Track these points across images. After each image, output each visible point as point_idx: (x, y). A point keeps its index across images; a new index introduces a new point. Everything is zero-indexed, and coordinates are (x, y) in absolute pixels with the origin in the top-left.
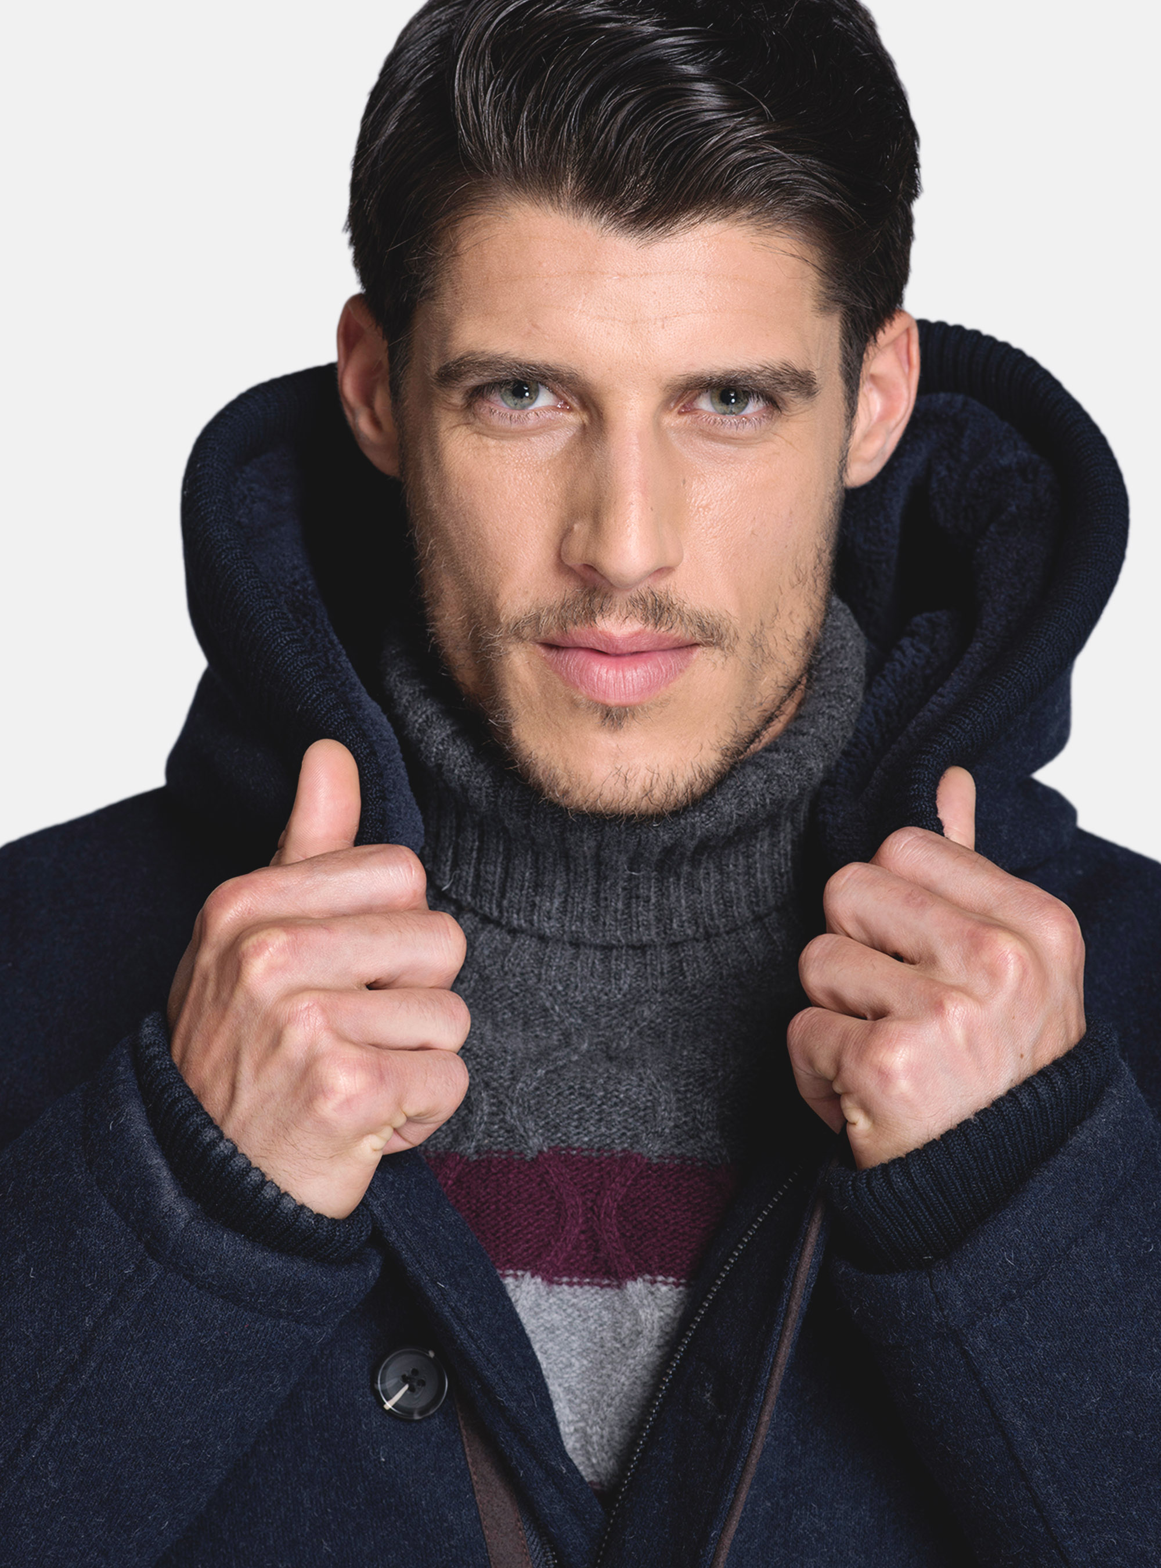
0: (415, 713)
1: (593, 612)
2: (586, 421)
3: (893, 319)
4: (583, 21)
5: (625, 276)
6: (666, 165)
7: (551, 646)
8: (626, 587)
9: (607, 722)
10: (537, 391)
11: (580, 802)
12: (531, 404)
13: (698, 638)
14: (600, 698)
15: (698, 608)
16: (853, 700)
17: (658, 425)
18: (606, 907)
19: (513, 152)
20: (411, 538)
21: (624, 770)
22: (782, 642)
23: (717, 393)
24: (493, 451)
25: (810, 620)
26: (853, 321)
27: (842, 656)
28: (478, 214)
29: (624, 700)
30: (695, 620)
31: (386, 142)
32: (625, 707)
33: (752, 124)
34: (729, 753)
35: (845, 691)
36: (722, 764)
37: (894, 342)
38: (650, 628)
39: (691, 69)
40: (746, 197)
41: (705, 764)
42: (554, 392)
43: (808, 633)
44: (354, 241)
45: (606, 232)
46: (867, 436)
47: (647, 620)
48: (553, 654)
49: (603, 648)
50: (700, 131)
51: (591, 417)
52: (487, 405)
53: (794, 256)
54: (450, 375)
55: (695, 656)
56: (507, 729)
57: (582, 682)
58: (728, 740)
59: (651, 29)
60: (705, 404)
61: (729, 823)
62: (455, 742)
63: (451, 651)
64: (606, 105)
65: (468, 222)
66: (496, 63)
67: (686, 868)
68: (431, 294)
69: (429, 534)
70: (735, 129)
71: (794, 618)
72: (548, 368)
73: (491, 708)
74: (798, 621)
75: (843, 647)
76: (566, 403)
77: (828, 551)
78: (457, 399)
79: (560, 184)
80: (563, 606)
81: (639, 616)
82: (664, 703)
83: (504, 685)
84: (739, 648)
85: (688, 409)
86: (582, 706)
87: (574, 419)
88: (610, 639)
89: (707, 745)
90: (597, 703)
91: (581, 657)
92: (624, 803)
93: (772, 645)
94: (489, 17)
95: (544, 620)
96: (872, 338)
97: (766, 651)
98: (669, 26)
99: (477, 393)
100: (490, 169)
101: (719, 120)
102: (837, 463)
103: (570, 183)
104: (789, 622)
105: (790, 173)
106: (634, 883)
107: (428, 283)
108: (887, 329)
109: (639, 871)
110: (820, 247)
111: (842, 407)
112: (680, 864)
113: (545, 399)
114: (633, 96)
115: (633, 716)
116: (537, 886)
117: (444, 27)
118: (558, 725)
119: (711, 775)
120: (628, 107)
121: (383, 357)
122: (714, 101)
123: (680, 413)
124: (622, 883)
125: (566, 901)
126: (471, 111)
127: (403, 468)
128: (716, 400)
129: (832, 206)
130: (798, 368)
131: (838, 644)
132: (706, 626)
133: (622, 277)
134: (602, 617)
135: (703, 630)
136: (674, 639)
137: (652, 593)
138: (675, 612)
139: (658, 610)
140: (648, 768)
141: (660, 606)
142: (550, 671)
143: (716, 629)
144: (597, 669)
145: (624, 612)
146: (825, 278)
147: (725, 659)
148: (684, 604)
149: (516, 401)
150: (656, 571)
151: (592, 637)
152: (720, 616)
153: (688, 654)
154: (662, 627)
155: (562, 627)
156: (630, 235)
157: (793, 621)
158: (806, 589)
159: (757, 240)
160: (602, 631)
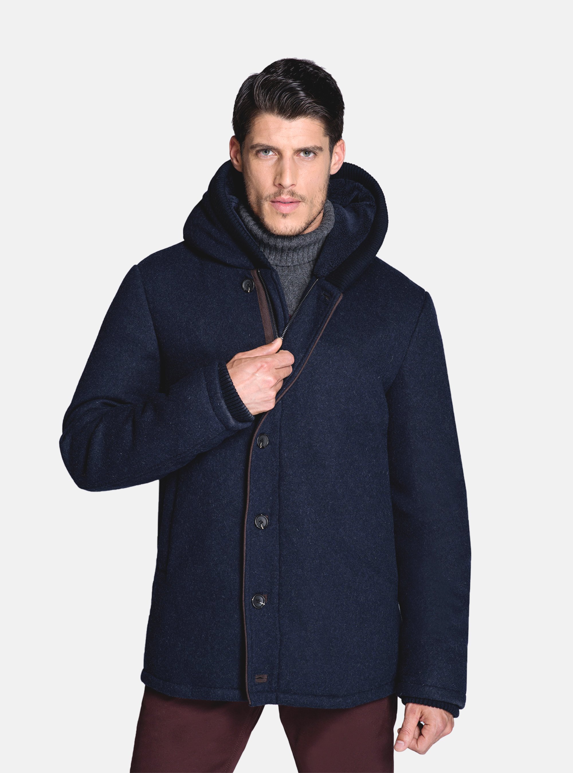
0: (246, 219)
1: (281, 194)
2: (279, 157)
3: (340, 140)
4: (279, 80)
6: (294, 107)
7: (273, 202)
8: (287, 188)
9: (283, 217)
10: (269, 152)
11: (278, 233)
12: (268, 154)
13: (300, 200)
14: (282, 212)
15: (300, 194)
16: (333, 220)
17: (293, 158)
18: (283, 258)
19: (266, 105)
20: (245, 182)
22: (317, 203)
23: (304, 152)
24: (261, 164)
25: (323, 199)
26: (331, 139)
27: (330, 212)
28: (259, 117)
29: (287, 212)
30: (300, 196)
31: (241, 104)
33: (310, 99)
34: (307, 224)
35: (331, 219)
37: (340, 145)
38: (291, 197)
39: (299, 89)
40: (309, 114)
41: (302, 226)
42: (273, 152)
43: (322, 201)
44: (233, 124)
45: (283, 120)
46: (335, 164)
47: (291, 195)
48: (273, 203)
49: (282, 202)
50: (300, 101)
51: (280, 156)
52: (260, 154)
53: (318, 125)
54: (253, 147)
55: (300, 204)
56: (263, 219)
57: (279, 209)
58: (307, 221)
59: (291, 81)
60: (302, 154)
61: (308, 243)
62: (254, 226)
63: (253, 204)
64: (283, 95)
65: (257, 118)
66: (262, 89)
67: (298, 250)
68: (249, 133)
69: (248, 181)
70: (307, 100)
72: (272, 147)
73: (260, 215)
74: (320, 199)
75: (330, 210)
76: (275, 154)
77: (326, 185)
78: (254, 152)
79: (274, 111)
80: (275, 193)
81: (289, 194)
82: (294, 213)
83: (263, 211)
84: (308, 203)
85: (298, 155)
86: (279, 214)
87: (276, 157)
88: (284, 200)
89: (303, 222)
90: (281, 213)
91: (278, 204)
92: (286, 233)
93: (315, 203)
94: (261, 80)
95: (271, 196)
96: (335, 144)
97: (314, 204)
98: (295, 81)
99: (258, 152)
100: (261, 109)
101: (304, 98)
102: (328, 168)
103: (276, 111)
104: (318, 199)
105: (318, 109)
106: (288, 253)
107: (249, 131)
108: (339, 142)
109: (289, 251)
110: (324, 124)
111: (329, 157)
112: (297, 250)
113: (271, 153)
114: (288, 94)
115: (288, 215)
116: (270, 253)
117: (251, 82)
118: (274, 218)
121: (239, 147)
122: (304, 95)
123: (297, 156)
124: (286, 253)
125: (275, 257)
126: (257, 98)
127: (243, 170)
128: (304, 154)
129: (326, 116)
130: (318, 146)
131: (329, 209)
132: (302, 198)
133: (286, 129)
134: (282, 195)
135: (301, 198)
136: (296, 200)
137: (292, 190)
138: (296, 195)
139: (293, 194)
140: (291, 226)
141: (293, 193)
142: (272, 207)
143: (304, 198)
144: (281, 206)
145: (286, 194)
146: (325, 130)
147: (306, 205)
148: (298, 193)
149: (266, 153)
150: (292, 185)
151: (281, 199)
152: (305, 196)
153: (299, 204)
154: (294, 198)
155: (275, 197)
156: (287, 120)
157: (319, 199)
158: (321, 192)
159: (311, 122)
160: (282, 198)
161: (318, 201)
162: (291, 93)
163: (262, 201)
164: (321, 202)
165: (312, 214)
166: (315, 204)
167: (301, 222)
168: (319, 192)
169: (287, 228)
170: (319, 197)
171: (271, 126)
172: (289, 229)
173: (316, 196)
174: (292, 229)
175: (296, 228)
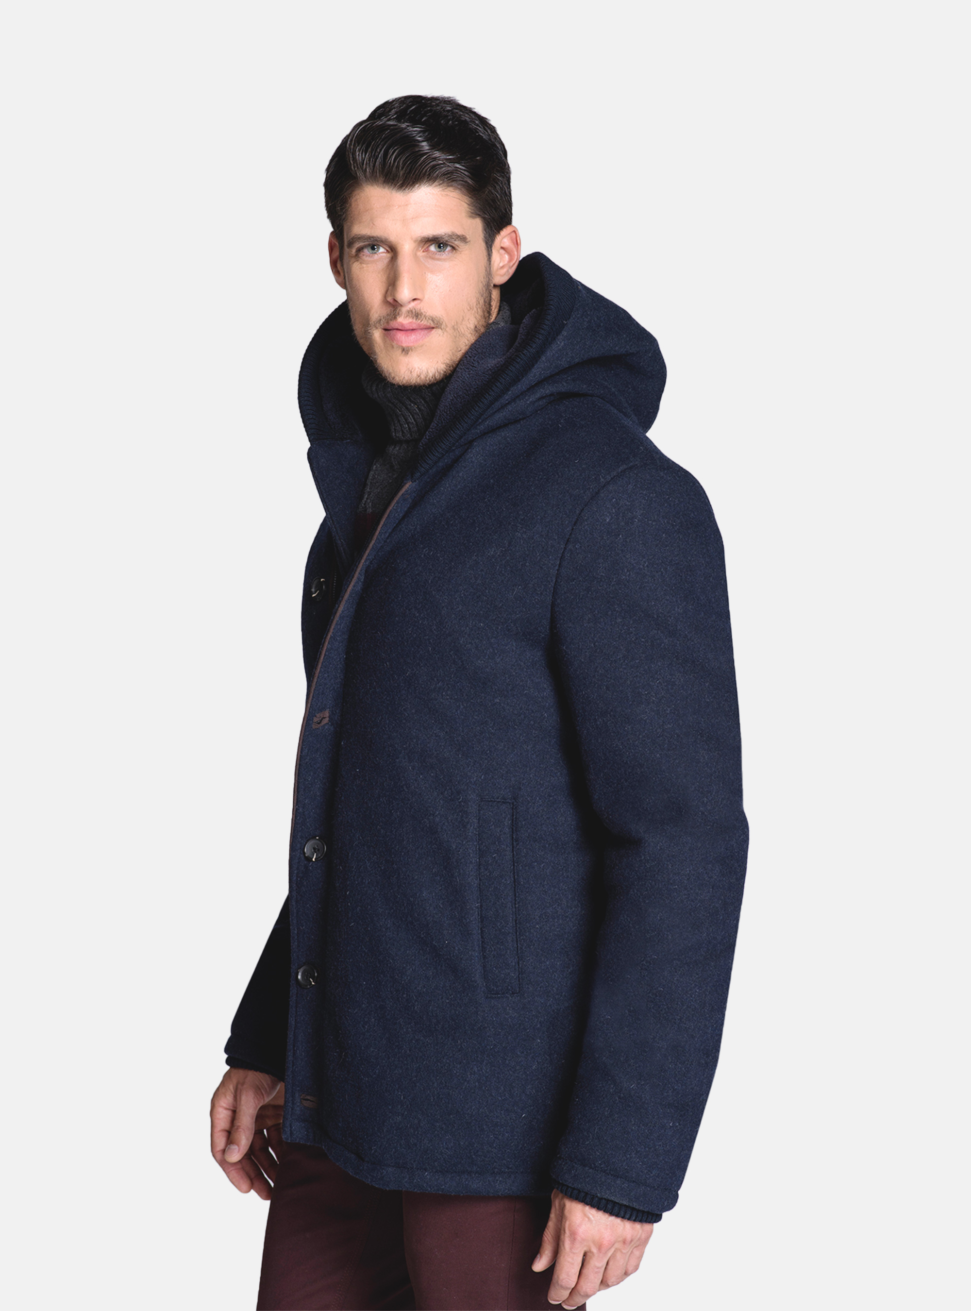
1: (396, 316)
2: (392, 255)
3: (507, 227)
4: (385, 126)
5: (400, 206)
6: (409, 168)
7: (385, 329)
8: (406, 305)
9: (404, 353)
10: (379, 248)
12: (376, 251)
13: (432, 325)
14: (400, 345)
15: (431, 315)
17: (415, 255)
19: (364, 170)
21: (410, 369)
22: (466, 329)
23: (437, 245)
24: (365, 269)
26: (486, 223)
29: (408, 345)
30: (431, 318)
32: (408, 347)
36: (446, 369)
37: (509, 235)
38: (415, 321)
39: (420, 138)
40: (436, 179)
41: (439, 368)
42: (383, 248)
43: (476, 327)
45: (393, 192)
46: (502, 267)
47: (413, 318)
48: (387, 332)
49: (400, 328)
50: (419, 157)
51: (394, 254)
52: (362, 253)
53: (456, 198)
55: (433, 332)
57: (395, 340)
58: (448, 361)
60: (433, 248)
64: (391, 151)
66: (359, 144)
68: (345, 220)
71: (470, 321)
76: (387, 250)
78: (354, 252)
80: (387, 315)
81: (411, 316)
82: (422, 346)
83: (374, 346)
84: (447, 329)
85: (424, 250)
86: (396, 348)
87: (388, 254)
88: (402, 325)
89: (440, 362)
90: (400, 347)
91: (394, 332)
92: (411, 380)
93: (462, 330)
95: (382, 320)
97: (460, 333)
98: (413, 126)
99: (361, 249)
102: (487, 274)
108: (504, 229)
111: (485, 253)
113: (381, 251)
114: (399, 148)
115: (412, 350)
118: (389, 356)
119: (442, 372)
120: (397, 151)
122: (427, 148)
123: (423, 252)
126: (351, 159)
128: (437, 247)
130: (458, 234)
132: (435, 321)
133: (399, 206)
134: (399, 317)
135: (433, 321)
136: (424, 325)
137: (415, 309)
138: (423, 316)
139: (417, 315)
140: (418, 368)
141: (417, 313)
142: (386, 337)
143: (439, 322)
144: (399, 335)
145: (406, 315)
146: (470, 207)
147: (443, 333)
148: (426, 313)
149: (373, 251)
150: (414, 299)
151: (397, 325)
152: (439, 317)
153: (431, 331)
154: (419, 321)
155: (388, 323)
156: (400, 192)
157: (469, 323)
158: (473, 312)
159: (443, 193)
160: (400, 322)
161: (467, 326)
162: (403, 147)
163: (369, 329)
164: (472, 327)
165: (458, 348)
166: (463, 332)
167: (438, 362)
168: (469, 310)
169: (411, 372)
170: (468, 320)
171: (374, 204)
172: (416, 373)
173: (463, 318)
174: (420, 373)
175: (428, 372)
